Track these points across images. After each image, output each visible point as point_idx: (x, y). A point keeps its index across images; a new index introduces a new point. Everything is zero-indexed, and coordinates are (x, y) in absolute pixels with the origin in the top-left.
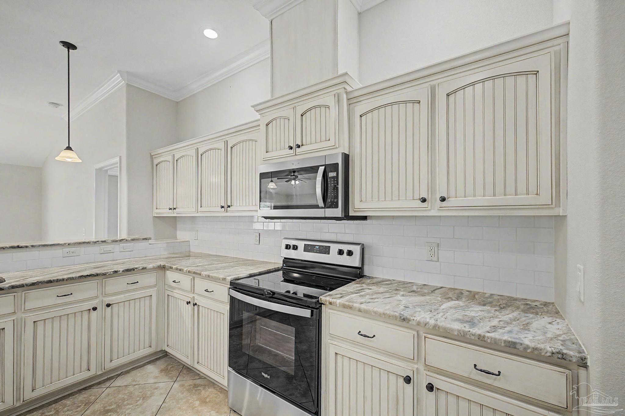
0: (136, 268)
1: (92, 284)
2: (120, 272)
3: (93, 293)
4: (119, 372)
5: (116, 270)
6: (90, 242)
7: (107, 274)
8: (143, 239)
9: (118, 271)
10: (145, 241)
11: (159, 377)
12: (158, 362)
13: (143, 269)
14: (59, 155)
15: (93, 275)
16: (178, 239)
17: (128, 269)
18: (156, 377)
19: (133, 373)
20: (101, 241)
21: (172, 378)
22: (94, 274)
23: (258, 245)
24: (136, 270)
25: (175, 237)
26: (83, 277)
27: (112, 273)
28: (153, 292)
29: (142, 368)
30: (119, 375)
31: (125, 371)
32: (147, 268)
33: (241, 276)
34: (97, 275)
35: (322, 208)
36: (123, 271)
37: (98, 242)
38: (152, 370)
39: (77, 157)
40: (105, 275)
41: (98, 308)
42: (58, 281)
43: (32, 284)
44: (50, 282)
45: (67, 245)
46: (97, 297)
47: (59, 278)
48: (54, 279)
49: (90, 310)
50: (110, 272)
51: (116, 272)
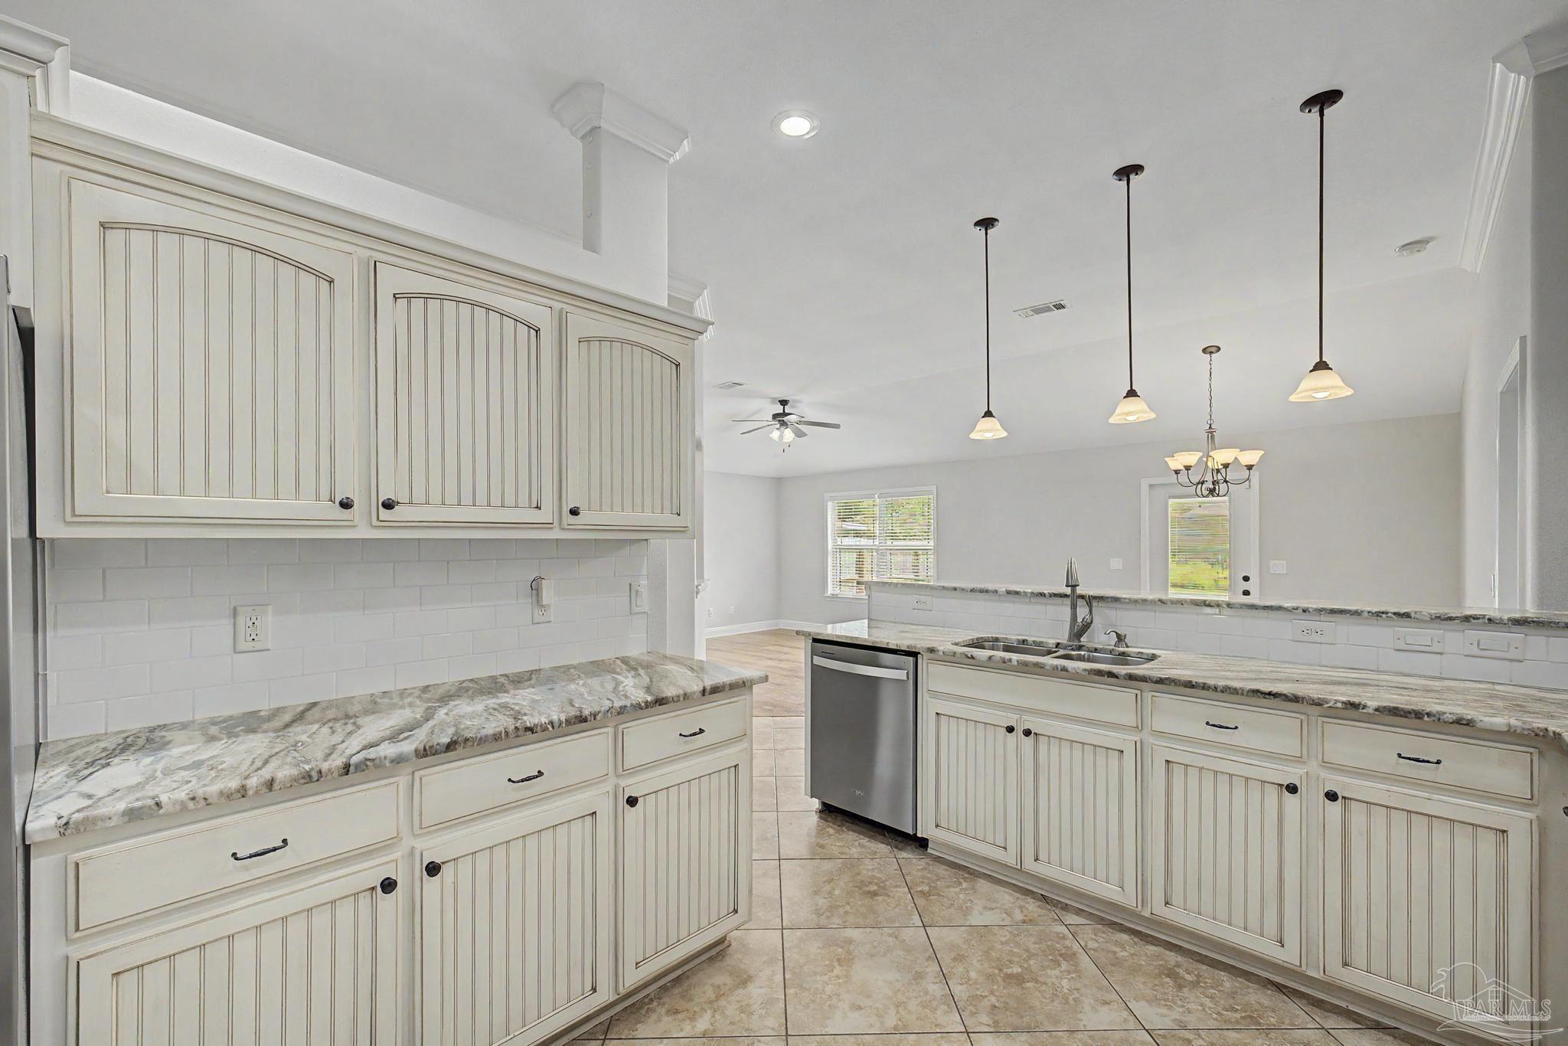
0: (1429, 714)
1: (1285, 720)
2: (1371, 711)
3: (1291, 747)
5: (1356, 700)
6: (1362, 612)
7: (1326, 706)
9: (1360, 704)
13: (1457, 723)
14: (1296, 389)
15: (1285, 695)
17: (1396, 708)
20: (1394, 614)
22: (1289, 694)
24: (1426, 718)
26: (1259, 694)
27: (1339, 705)
32: (1481, 726)
34: (1296, 699)
36: (1377, 710)
37: (1383, 613)
39: (1341, 384)
40: (1320, 705)
41: (1302, 789)
42: (1205, 687)
43: (1160, 681)
44: (1190, 685)
45: (1300, 611)
46: (1299, 760)
47: (1211, 682)
48: (1201, 681)
49: (1281, 785)
50: (1337, 701)
51: (1354, 706)
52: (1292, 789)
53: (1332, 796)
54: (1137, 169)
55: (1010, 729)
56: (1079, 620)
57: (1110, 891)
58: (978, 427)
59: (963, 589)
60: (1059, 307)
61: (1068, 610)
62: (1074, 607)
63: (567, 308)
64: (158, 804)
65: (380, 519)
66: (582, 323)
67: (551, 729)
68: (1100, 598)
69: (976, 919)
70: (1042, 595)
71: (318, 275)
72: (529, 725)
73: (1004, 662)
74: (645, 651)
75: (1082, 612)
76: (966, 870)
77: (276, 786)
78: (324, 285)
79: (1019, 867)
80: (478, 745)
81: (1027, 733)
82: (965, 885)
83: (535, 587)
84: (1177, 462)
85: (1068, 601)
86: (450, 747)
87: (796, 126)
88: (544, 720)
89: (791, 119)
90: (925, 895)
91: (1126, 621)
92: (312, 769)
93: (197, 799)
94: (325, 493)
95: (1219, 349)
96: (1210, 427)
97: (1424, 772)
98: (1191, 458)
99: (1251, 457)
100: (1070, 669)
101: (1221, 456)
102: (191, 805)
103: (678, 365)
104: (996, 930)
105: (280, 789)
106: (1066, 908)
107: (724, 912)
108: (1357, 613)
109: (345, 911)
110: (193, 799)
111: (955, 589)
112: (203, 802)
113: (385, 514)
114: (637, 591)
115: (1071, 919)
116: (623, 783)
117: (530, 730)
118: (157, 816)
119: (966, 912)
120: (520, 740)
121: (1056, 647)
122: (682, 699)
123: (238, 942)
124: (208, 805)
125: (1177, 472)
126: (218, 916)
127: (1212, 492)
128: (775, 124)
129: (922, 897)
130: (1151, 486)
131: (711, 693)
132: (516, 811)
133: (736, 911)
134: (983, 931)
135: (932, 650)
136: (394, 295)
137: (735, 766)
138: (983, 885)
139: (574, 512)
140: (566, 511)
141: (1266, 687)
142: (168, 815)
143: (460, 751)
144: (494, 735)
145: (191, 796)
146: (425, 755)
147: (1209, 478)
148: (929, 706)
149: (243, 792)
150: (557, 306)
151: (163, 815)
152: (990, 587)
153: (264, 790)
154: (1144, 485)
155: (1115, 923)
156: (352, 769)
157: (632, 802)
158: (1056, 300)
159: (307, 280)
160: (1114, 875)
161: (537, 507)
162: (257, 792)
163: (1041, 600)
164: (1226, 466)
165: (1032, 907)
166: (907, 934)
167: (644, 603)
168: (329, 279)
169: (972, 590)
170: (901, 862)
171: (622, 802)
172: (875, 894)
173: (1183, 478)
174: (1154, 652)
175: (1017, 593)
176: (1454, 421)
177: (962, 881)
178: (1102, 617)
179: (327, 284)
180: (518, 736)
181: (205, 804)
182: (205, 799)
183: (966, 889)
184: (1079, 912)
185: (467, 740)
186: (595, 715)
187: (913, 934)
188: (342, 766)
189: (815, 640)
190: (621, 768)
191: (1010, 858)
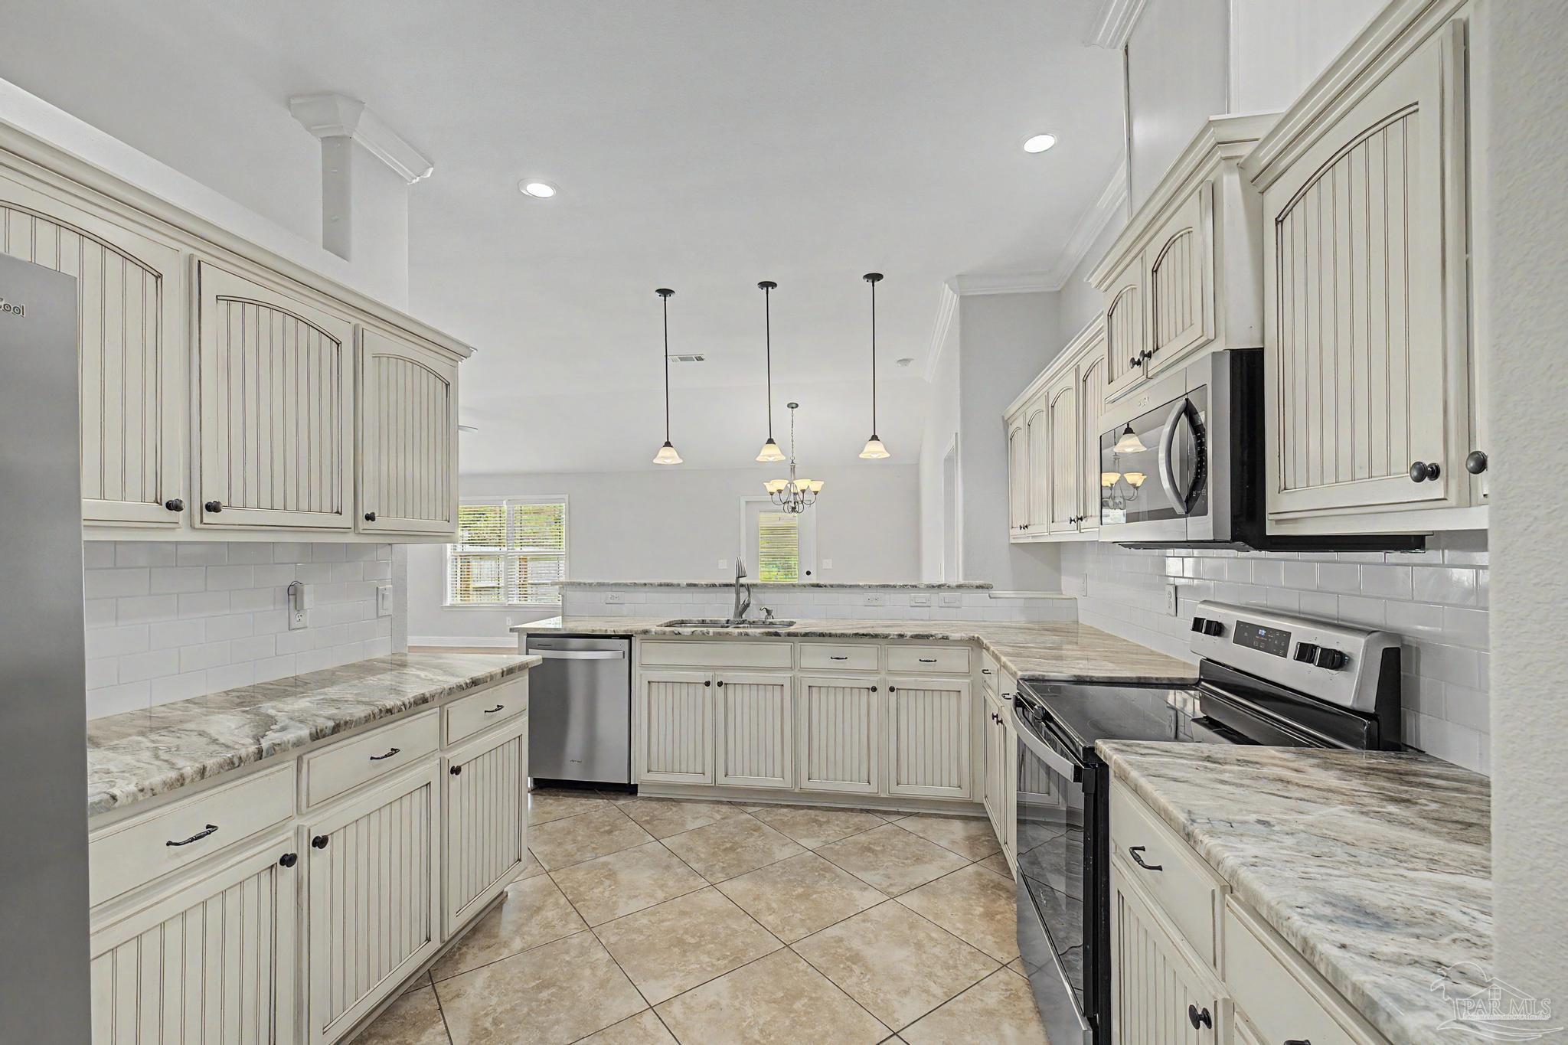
0: (932, 636)
1: (870, 649)
2: (908, 638)
3: (873, 665)
4: (916, 811)
5: (902, 633)
7: (890, 638)
8: (977, 587)
9: (905, 635)
10: (980, 590)
11: (957, 843)
12: (974, 824)
13: (943, 638)
15: (871, 634)
16: (1064, 593)
17: (919, 635)
18: (953, 842)
19: (929, 821)
20: (912, 585)
21: (974, 856)
22: (873, 634)
23: (1172, 616)
24: (931, 638)
25: (1059, 590)
26: (859, 636)
27: (895, 637)
28: (962, 683)
29: (947, 820)
30: (911, 814)
31: (923, 814)
32: (951, 638)
33: (1048, 676)
34: (876, 636)
35: (1180, 516)
36: (912, 637)
37: (905, 586)
38: (958, 830)
39: (884, 450)
40: (886, 637)
41: (878, 690)
42: (830, 635)
43: (806, 635)
44: (822, 635)
45: (868, 587)
46: (877, 672)
47: (833, 632)
48: (828, 632)
49: (868, 689)
50: (894, 635)
51: (901, 636)
52: (874, 689)
53: (892, 689)
54: (773, 285)
55: (708, 684)
56: (742, 603)
57: (776, 782)
58: (660, 454)
59: (651, 584)
60: (699, 359)
61: (734, 596)
62: (738, 594)
63: (363, 325)
64: (114, 798)
65: (204, 522)
66: (377, 340)
67: (404, 709)
68: (755, 585)
69: (692, 825)
70: (714, 586)
71: (145, 268)
72: (388, 707)
73: (704, 634)
74: (390, 653)
75: (744, 596)
76: (673, 798)
77: (207, 773)
78: (151, 279)
79: (713, 784)
80: (354, 727)
81: (720, 684)
82: (674, 809)
83: (294, 593)
84: (774, 486)
85: (733, 589)
86: (336, 729)
87: (540, 190)
88: (399, 703)
89: (532, 184)
90: (648, 822)
91: (769, 599)
92: (233, 756)
93: (145, 791)
94: (150, 494)
95: (797, 406)
96: (793, 462)
97: (930, 667)
98: (781, 484)
99: (816, 486)
100: (750, 634)
101: (801, 484)
102: (140, 797)
103: (448, 385)
104: (707, 828)
105: (210, 776)
106: (745, 804)
107: (511, 862)
108: (895, 586)
109: (251, 889)
110: (142, 790)
111: (645, 584)
112: (150, 793)
113: (209, 517)
114: (383, 595)
115: (751, 809)
116: (448, 756)
117: (389, 711)
118: (115, 808)
119: (683, 824)
120: (384, 720)
121: (727, 623)
122: (489, 680)
123: (144, 938)
124: (154, 795)
125: (772, 494)
126: (157, 903)
127: (794, 509)
128: (521, 183)
129: (648, 825)
130: (747, 502)
131: (508, 674)
132: (379, 784)
133: (520, 860)
134: (700, 830)
135: (646, 632)
136: (217, 296)
137: (519, 737)
138: (688, 806)
139: (370, 517)
140: (361, 516)
141: (861, 631)
142: (123, 806)
143: (342, 734)
144: (365, 717)
145: (140, 787)
146: (318, 738)
147: (792, 498)
148: (640, 677)
149: (181, 781)
150: (354, 321)
151: (119, 807)
152: (675, 582)
153: (198, 778)
154: (743, 503)
155: (777, 804)
156: (264, 754)
157: (456, 771)
158: (698, 353)
159: (134, 273)
160: (778, 771)
161: (338, 512)
162: (192, 780)
163: (715, 589)
164: (803, 491)
165: (725, 809)
166: (648, 847)
167: (389, 605)
168: (156, 274)
169: (661, 585)
170: (622, 808)
171: (446, 771)
172: (610, 832)
173: (776, 497)
174: (791, 620)
175: (695, 585)
176: (916, 468)
177: (672, 807)
178: (757, 600)
179: (154, 278)
180: (381, 717)
181: (151, 795)
182: (152, 790)
183: (676, 811)
184: (754, 805)
185: (346, 723)
186: (433, 697)
187: (652, 846)
188: (256, 751)
189: (529, 636)
190: (445, 741)
191: (707, 780)
